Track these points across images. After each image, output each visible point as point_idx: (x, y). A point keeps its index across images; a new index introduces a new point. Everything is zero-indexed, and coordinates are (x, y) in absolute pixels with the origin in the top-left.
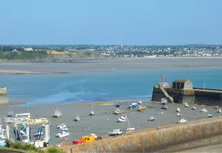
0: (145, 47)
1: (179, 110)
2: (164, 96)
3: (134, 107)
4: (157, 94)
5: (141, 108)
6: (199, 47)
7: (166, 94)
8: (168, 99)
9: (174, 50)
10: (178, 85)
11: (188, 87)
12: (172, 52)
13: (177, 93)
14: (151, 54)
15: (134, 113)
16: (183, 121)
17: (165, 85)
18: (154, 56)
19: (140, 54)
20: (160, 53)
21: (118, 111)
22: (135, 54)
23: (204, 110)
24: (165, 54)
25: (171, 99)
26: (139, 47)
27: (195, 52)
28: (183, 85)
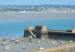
0: (19, 6)
1: (39, 42)
2: (31, 35)
3: (14, 40)
4: (27, 33)
5: (17, 41)
6: (50, 6)
7: (32, 33)
8: (33, 36)
9: (36, 8)
10: (39, 28)
11: (44, 29)
12: (35, 9)
13: (38, 33)
14: (23, 10)
15: (13, 44)
16: (41, 48)
17: (31, 28)
18: (25, 12)
19: (16, 10)
20: (28, 10)
21: (4, 43)
22: (14, 10)
23: (54, 42)
24: (31, 10)
25: (35, 36)
26: (16, 6)
27: (48, 9)
28: (41, 28)
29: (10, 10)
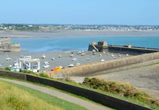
0: (85, 26)
1: (101, 55)
2: (94, 49)
3: (80, 53)
4: (91, 48)
5: (83, 54)
6: (110, 26)
7: (95, 48)
8: (96, 50)
9: (99, 27)
10: (101, 44)
11: (105, 45)
12: (98, 28)
13: (100, 47)
14: (88, 29)
15: (80, 57)
16: (102, 60)
17: (95, 43)
18: (90, 30)
19: (83, 29)
20: (92, 28)
21: (72, 55)
22: (80, 28)
23: (113, 55)
24: (94, 29)
25: (97, 50)
26: (82, 26)
27: (109, 28)
28: (103, 43)
29: (78, 28)
